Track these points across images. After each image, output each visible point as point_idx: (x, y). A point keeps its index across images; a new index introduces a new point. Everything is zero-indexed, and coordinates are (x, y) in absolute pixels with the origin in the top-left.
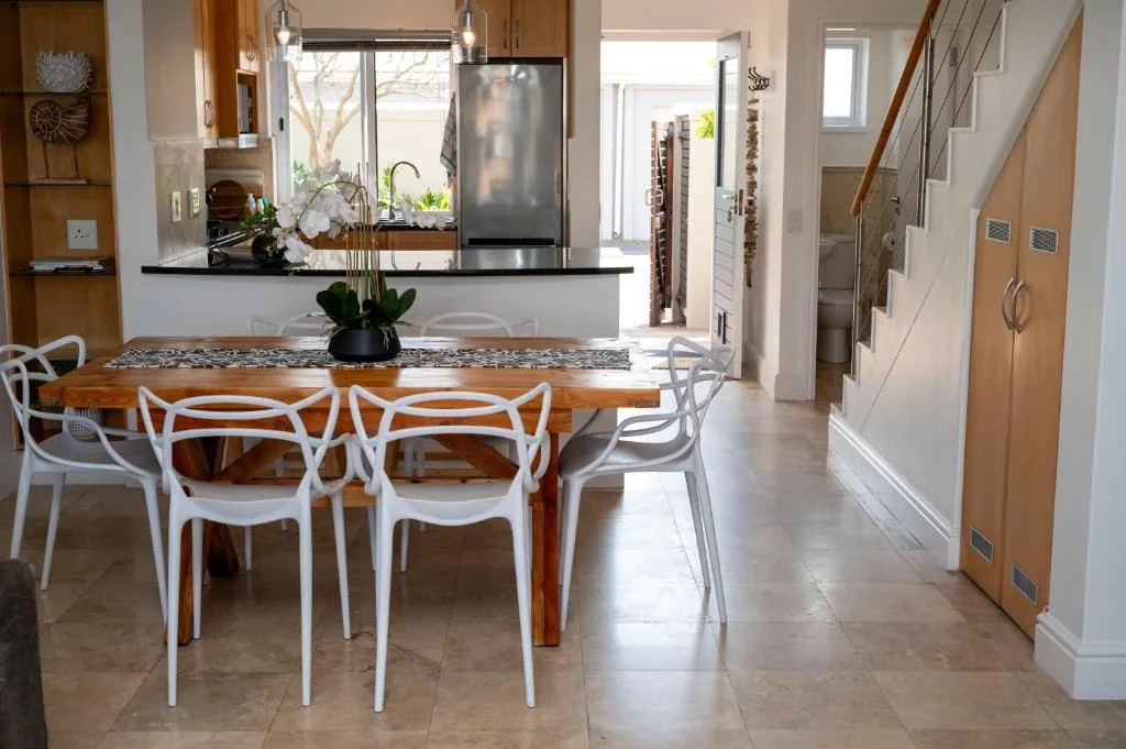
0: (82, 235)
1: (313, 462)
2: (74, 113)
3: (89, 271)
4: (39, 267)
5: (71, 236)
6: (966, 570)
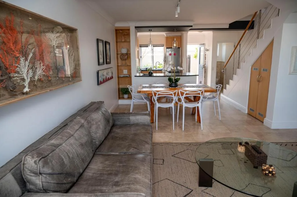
0: (125, 72)
2: (126, 56)
3: (127, 76)
4: (121, 76)
5: (124, 72)
6: (249, 113)
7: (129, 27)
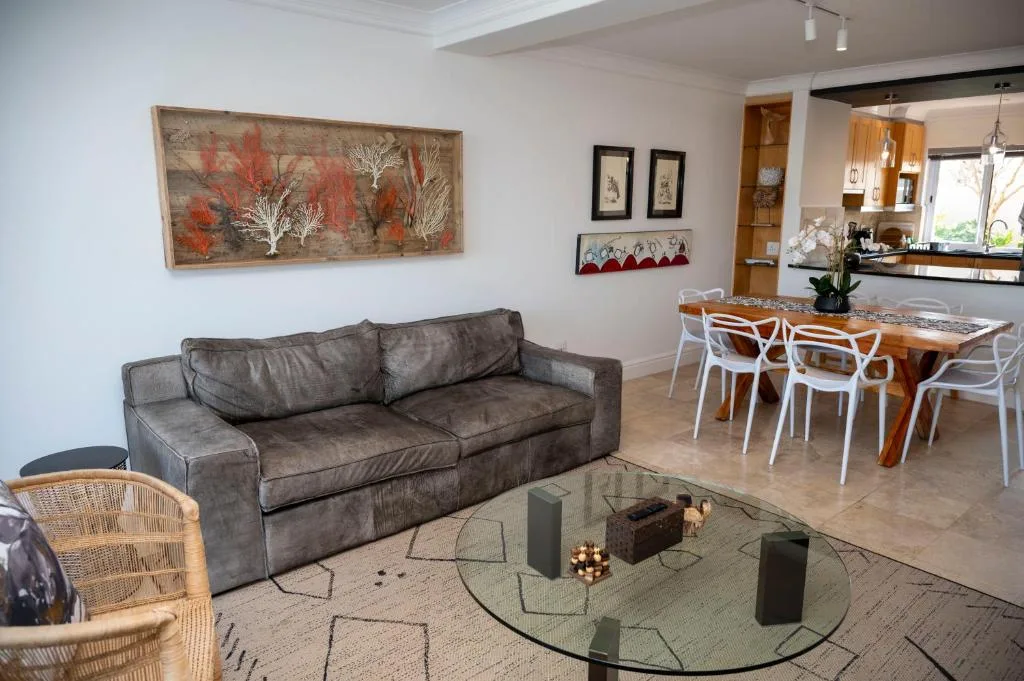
0: (772, 248)
1: (764, 351)
2: (770, 195)
3: (768, 265)
4: (749, 261)
5: (767, 249)
7: (791, 94)
